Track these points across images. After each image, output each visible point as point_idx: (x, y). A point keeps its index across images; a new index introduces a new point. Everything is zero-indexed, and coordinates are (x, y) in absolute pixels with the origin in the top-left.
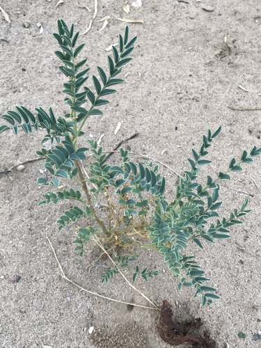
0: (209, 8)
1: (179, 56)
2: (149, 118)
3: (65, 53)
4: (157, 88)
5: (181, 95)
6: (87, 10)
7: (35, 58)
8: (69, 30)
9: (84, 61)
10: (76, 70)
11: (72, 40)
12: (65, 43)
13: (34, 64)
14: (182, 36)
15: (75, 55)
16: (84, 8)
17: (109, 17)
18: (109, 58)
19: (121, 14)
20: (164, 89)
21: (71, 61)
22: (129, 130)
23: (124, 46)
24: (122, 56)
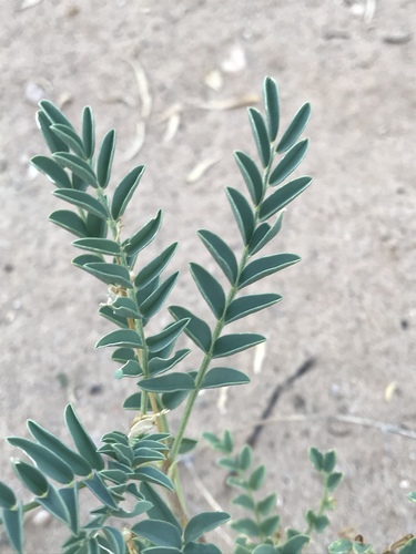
0: (397, 34)
1: (360, 154)
2: (330, 312)
3: (86, 213)
4: (329, 240)
5: (393, 242)
6: (126, 104)
7: (30, 235)
8: (80, 132)
9: (154, 225)
10: (129, 261)
11: (95, 163)
12: (79, 183)
13: (31, 250)
14: (354, 107)
15: (118, 210)
16: (120, 101)
17: (177, 107)
18: (235, 195)
19: (205, 92)
20: (348, 237)
21: (110, 237)
22: (289, 355)
23: (273, 145)
24: (274, 179)
